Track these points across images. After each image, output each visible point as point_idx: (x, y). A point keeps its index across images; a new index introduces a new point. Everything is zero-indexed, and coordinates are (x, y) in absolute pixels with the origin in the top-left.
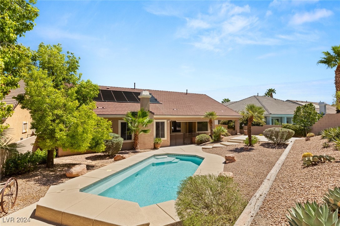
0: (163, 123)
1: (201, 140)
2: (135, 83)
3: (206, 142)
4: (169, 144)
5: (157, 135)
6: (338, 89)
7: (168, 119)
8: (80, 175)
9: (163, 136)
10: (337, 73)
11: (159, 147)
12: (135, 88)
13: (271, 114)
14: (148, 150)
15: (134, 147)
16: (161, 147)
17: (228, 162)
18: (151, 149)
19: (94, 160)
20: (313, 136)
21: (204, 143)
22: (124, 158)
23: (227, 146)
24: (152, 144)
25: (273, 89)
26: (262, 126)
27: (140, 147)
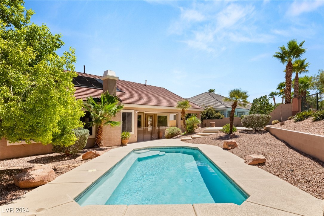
0: (130, 114)
1: (172, 133)
2: (84, 66)
3: (177, 135)
4: (136, 139)
5: (124, 129)
6: (288, 82)
7: (135, 109)
8: (47, 181)
9: (130, 130)
10: (288, 68)
11: (126, 143)
12: (84, 73)
13: (228, 107)
14: (115, 147)
15: (98, 144)
16: (129, 143)
17: (230, 148)
18: (118, 146)
19: (46, 163)
20: (278, 123)
21: (175, 136)
22: (98, 155)
23: (208, 135)
24: (119, 140)
25: (213, 89)
26: (222, 119)
27: (104, 144)
